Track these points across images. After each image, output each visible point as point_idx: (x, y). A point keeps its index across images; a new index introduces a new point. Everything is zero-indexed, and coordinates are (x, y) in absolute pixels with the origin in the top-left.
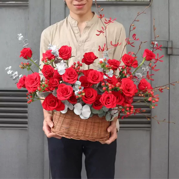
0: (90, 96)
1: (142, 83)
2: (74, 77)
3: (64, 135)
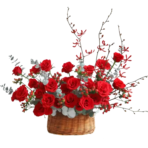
0: (71, 101)
1: (116, 82)
2: (54, 86)
3: (57, 133)
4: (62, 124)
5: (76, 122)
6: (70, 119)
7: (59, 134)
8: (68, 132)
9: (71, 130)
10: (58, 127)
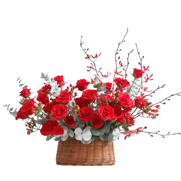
3: (68, 164)
4: (74, 152)
5: (92, 148)
6: (84, 145)
7: (71, 164)
8: (82, 162)
9: (86, 159)
10: (70, 156)
